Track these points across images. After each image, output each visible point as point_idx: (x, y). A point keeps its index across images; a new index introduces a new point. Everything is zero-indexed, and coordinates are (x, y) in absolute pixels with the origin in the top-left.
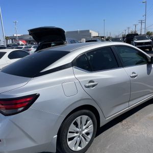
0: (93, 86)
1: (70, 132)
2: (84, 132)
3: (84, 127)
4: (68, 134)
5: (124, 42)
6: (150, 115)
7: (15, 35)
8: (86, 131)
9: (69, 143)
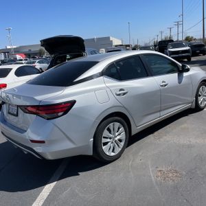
0: (124, 94)
1: (104, 137)
2: (116, 139)
3: (117, 134)
4: (103, 139)
5: (156, 51)
6: (183, 126)
7: (9, 47)
8: (118, 137)
9: (104, 148)
